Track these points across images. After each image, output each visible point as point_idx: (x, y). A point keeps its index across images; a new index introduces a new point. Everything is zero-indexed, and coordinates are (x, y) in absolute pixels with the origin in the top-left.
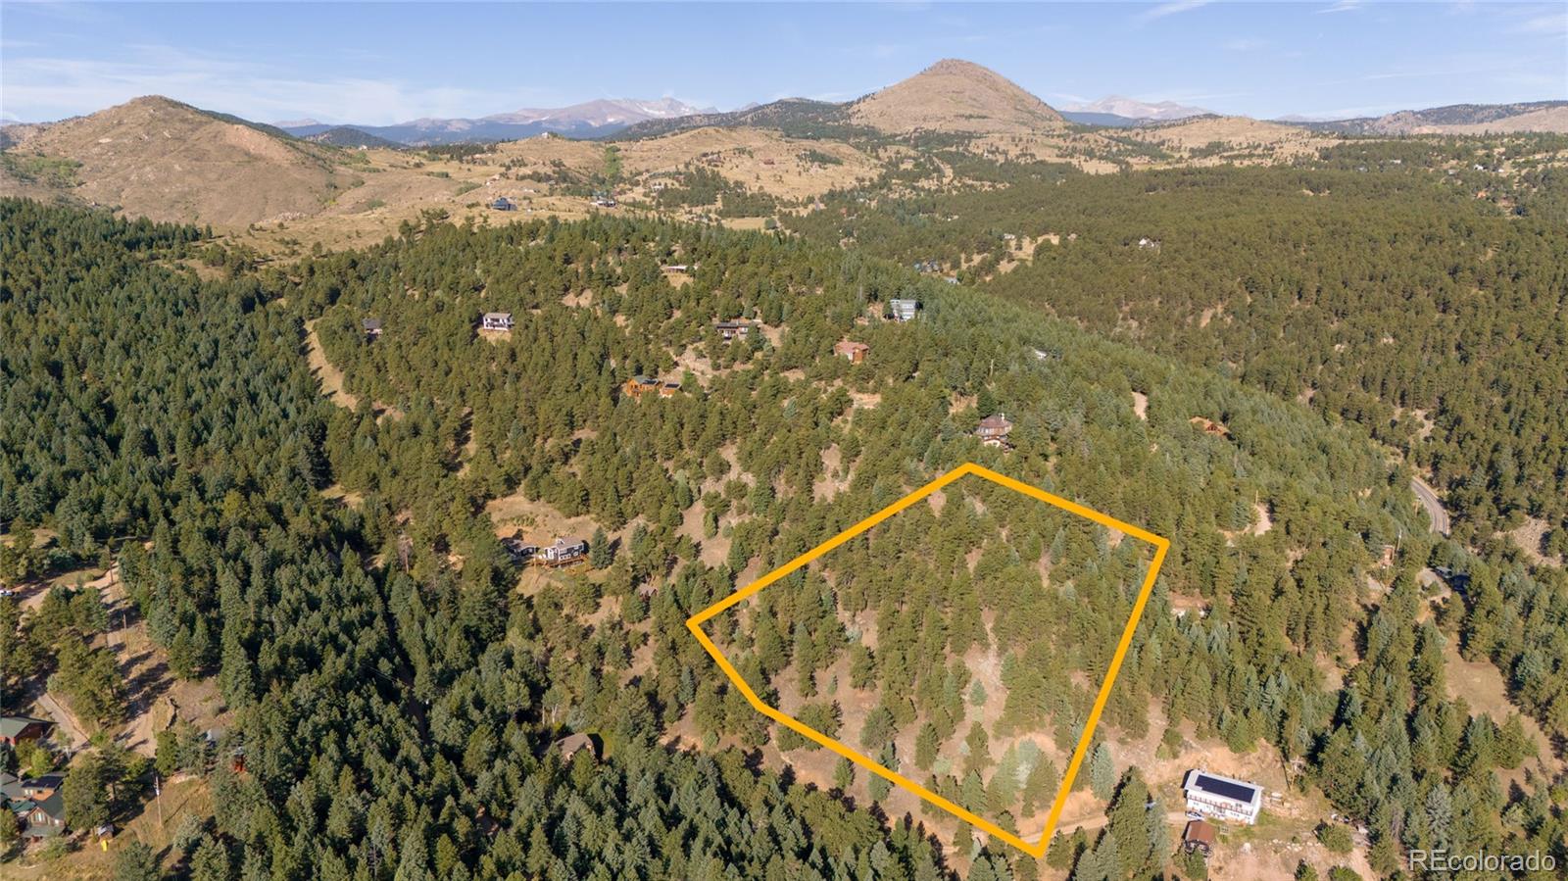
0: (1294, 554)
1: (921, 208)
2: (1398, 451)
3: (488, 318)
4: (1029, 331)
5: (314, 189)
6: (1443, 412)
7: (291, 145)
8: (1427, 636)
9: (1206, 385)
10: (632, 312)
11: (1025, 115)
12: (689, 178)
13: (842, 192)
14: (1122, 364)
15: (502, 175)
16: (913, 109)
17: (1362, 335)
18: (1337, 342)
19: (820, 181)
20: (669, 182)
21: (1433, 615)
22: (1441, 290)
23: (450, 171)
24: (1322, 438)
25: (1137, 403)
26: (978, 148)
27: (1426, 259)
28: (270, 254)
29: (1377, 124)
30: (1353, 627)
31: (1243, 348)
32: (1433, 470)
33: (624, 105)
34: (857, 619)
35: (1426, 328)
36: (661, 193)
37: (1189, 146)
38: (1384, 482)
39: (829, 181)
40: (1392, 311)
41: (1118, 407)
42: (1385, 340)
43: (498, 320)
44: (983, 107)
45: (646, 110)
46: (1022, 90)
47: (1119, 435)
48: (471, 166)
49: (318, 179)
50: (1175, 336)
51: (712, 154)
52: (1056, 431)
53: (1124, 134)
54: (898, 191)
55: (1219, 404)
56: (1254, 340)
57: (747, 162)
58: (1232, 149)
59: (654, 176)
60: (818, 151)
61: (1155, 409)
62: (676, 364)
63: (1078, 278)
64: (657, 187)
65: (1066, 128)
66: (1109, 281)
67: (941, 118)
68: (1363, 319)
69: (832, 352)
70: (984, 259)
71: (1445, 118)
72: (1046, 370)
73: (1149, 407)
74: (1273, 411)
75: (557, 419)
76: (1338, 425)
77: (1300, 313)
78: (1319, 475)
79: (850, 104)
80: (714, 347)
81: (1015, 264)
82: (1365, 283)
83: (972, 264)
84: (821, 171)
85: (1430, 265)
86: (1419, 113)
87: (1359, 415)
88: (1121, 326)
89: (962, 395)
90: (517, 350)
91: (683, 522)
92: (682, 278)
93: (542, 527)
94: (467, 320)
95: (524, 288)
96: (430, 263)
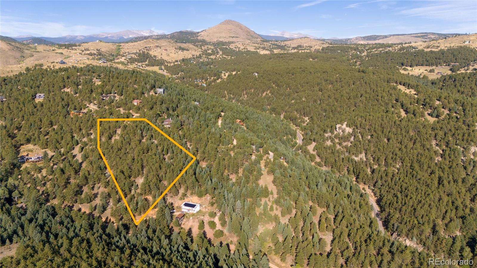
1: (208, 64)
3: (38, 95)
5: (16, 57)
6: (311, 117)
7: (9, 44)
11: (250, 37)
12: (140, 54)
13: (186, 59)
15: (80, 53)
16: (217, 35)
17: (298, 98)
19: (181, 55)
20: (133, 56)
23: (63, 52)
26: (232, 46)
29: (351, 40)
33: (135, 32)
36: (130, 59)
37: (293, 46)
39: (184, 55)
42: (303, 99)
43: (40, 96)
44: (238, 34)
45: (142, 33)
46: (250, 29)
48: (71, 51)
49: (18, 54)
51: (148, 47)
53: (276, 43)
54: (204, 59)
57: (159, 50)
58: (303, 47)
59: (129, 54)
60: (182, 47)
62: (88, 107)
64: (129, 57)
65: (261, 41)
66: (241, 84)
67: (224, 37)
69: (131, 103)
70: (214, 79)
71: (369, 39)
75: (47, 123)
79: (199, 33)
80: (99, 102)
81: (221, 80)
83: (211, 80)
84: (182, 53)
86: (363, 37)
90: (44, 104)
91: (74, 149)
92: (100, 83)
93: (34, 152)
94: (31, 96)
95: (51, 86)
96: (28, 79)
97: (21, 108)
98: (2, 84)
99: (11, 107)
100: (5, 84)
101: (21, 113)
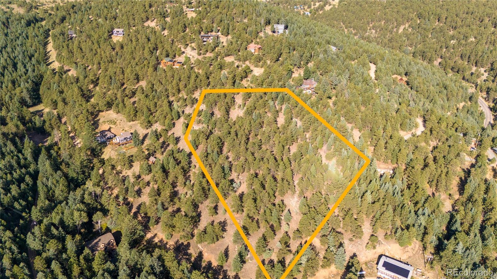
0: (433, 143)
2: (473, 85)
3: (116, 30)
4: (331, 38)
6: (492, 69)
8: (491, 187)
9: (400, 60)
10: (170, 28)
14: (366, 52)
17: (462, 37)
18: (452, 40)
21: (492, 173)
22: (494, 18)
24: (445, 82)
25: (371, 68)
27: (489, 5)
28: (45, 2)
30: (458, 179)
31: (414, 42)
32: (487, 94)
34: (240, 177)
35: (488, 34)
38: (467, 100)
40: (474, 27)
41: (363, 73)
42: (471, 39)
43: (119, 32)
47: (362, 87)
50: (389, 37)
52: (336, 85)
55: (404, 68)
56: (419, 38)
61: (378, 73)
62: (184, 52)
63: (354, 13)
66: (365, 14)
68: (464, 30)
69: (246, 49)
70: (320, 4)
72: (335, 57)
73: (376, 71)
74: (426, 71)
75: (131, 76)
76: (450, 75)
77: (438, 27)
78: (443, 99)
80: (199, 46)
81: (331, 6)
82: (464, 15)
83: (315, 6)
85: (490, 8)
87: (459, 70)
88: (369, 32)
89: (298, 68)
90: (124, 45)
91: (174, 127)
92: (194, 15)
93: (119, 126)
94: (107, 32)
95: (131, 18)
96: (101, 6)
97: (96, 50)
98: (70, 12)
99: (83, 47)
100: (74, 12)
101: (97, 59)
